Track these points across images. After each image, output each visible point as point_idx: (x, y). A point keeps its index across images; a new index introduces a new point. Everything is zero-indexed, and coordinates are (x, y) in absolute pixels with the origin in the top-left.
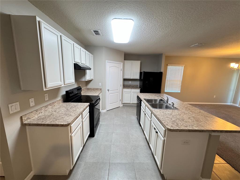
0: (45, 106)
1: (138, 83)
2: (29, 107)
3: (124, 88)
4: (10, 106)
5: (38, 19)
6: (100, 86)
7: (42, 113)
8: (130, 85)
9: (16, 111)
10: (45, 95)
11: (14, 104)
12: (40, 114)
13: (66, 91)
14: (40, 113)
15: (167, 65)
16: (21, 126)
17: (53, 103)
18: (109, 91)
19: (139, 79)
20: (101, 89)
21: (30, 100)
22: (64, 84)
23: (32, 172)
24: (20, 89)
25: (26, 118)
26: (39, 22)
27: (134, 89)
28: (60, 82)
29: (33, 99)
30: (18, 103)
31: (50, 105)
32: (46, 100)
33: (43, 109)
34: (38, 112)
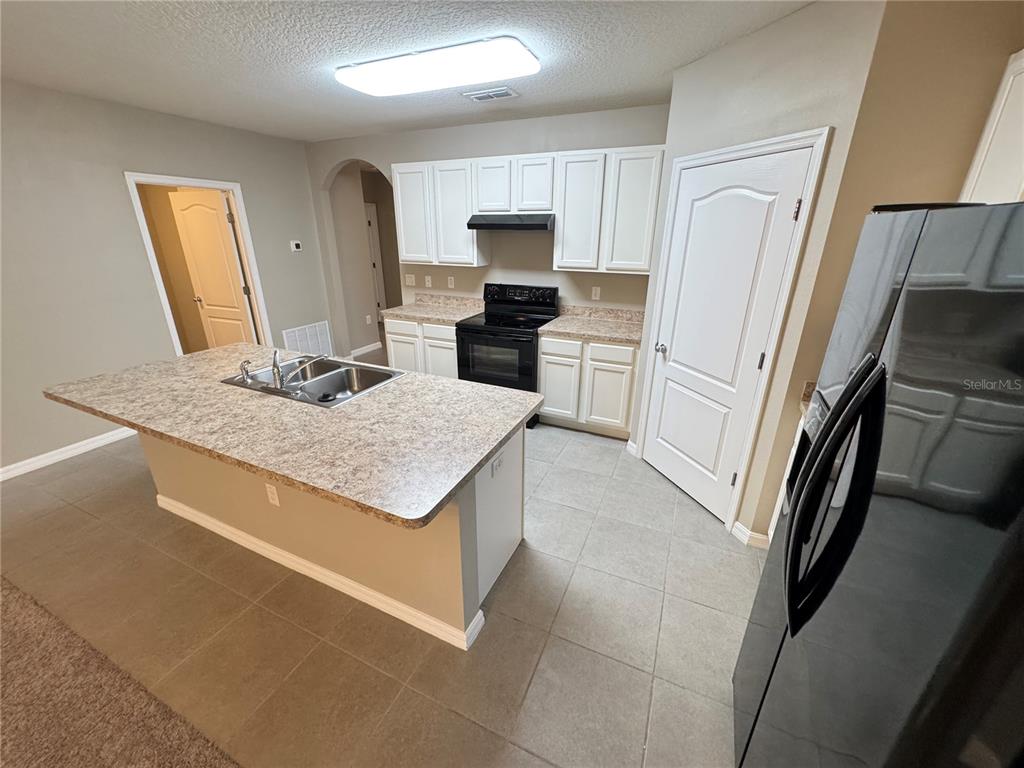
0: (446, 297)
10: (449, 278)
18: (665, 358)
21: (426, 278)
28: (427, 256)
29: (429, 278)
30: (413, 276)
31: (454, 298)
32: (450, 286)
33: (442, 298)
34: (434, 299)
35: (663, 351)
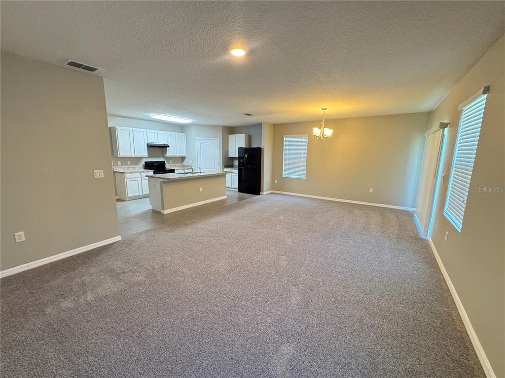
3: (225, 168)
13: (145, 162)
15: (283, 136)
17: (134, 167)
20: (191, 166)
21: (118, 161)
22: (135, 156)
25: (115, 169)
26: (117, 128)
28: (131, 154)
31: (131, 167)
32: (128, 164)
33: (126, 168)
34: (123, 169)
35: (200, 168)
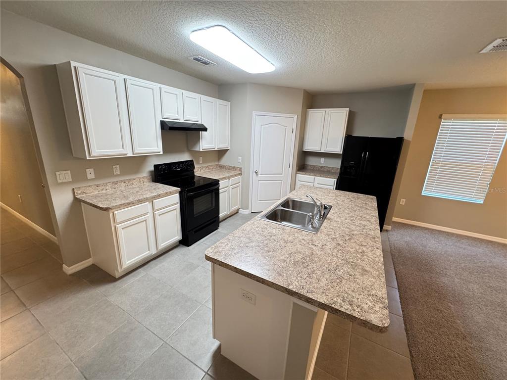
0: (113, 182)
1: (337, 164)
2: (85, 179)
3: (299, 172)
4: (58, 173)
5: (73, 64)
6: (238, 161)
7: (107, 190)
8: (321, 167)
9: (66, 181)
10: (114, 167)
11: (63, 172)
12: (104, 191)
13: (154, 165)
14: (103, 189)
15: (440, 117)
16: (74, 200)
17: (129, 180)
18: (257, 175)
19: (341, 153)
20: (240, 169)
21: (88, 171)
22: (133, 154)
23: (90, 259)
24: (72, 155)
25: (79, 192)
26: (75, 68)
27: (321, 176)
28: (122, 150)
29: (92, 170)
30: (69, 172)
31: (122, 181)
32: (115, 174)
33: (109, 185)
34: (100, 188)
35: (256, 173)
